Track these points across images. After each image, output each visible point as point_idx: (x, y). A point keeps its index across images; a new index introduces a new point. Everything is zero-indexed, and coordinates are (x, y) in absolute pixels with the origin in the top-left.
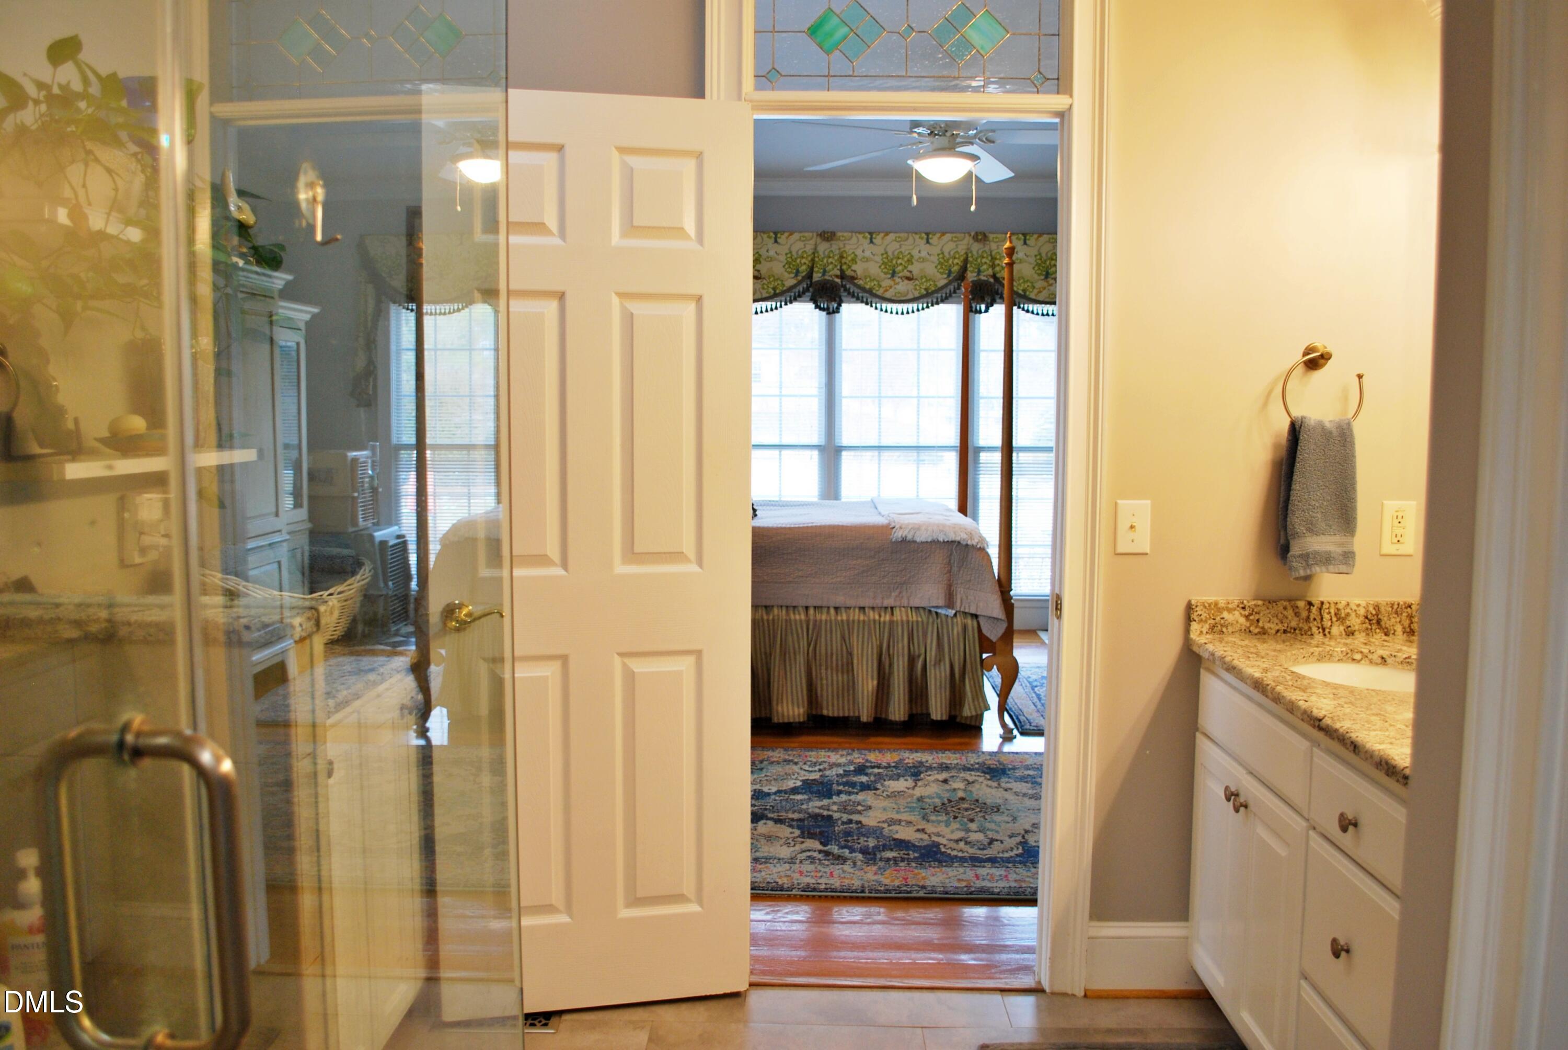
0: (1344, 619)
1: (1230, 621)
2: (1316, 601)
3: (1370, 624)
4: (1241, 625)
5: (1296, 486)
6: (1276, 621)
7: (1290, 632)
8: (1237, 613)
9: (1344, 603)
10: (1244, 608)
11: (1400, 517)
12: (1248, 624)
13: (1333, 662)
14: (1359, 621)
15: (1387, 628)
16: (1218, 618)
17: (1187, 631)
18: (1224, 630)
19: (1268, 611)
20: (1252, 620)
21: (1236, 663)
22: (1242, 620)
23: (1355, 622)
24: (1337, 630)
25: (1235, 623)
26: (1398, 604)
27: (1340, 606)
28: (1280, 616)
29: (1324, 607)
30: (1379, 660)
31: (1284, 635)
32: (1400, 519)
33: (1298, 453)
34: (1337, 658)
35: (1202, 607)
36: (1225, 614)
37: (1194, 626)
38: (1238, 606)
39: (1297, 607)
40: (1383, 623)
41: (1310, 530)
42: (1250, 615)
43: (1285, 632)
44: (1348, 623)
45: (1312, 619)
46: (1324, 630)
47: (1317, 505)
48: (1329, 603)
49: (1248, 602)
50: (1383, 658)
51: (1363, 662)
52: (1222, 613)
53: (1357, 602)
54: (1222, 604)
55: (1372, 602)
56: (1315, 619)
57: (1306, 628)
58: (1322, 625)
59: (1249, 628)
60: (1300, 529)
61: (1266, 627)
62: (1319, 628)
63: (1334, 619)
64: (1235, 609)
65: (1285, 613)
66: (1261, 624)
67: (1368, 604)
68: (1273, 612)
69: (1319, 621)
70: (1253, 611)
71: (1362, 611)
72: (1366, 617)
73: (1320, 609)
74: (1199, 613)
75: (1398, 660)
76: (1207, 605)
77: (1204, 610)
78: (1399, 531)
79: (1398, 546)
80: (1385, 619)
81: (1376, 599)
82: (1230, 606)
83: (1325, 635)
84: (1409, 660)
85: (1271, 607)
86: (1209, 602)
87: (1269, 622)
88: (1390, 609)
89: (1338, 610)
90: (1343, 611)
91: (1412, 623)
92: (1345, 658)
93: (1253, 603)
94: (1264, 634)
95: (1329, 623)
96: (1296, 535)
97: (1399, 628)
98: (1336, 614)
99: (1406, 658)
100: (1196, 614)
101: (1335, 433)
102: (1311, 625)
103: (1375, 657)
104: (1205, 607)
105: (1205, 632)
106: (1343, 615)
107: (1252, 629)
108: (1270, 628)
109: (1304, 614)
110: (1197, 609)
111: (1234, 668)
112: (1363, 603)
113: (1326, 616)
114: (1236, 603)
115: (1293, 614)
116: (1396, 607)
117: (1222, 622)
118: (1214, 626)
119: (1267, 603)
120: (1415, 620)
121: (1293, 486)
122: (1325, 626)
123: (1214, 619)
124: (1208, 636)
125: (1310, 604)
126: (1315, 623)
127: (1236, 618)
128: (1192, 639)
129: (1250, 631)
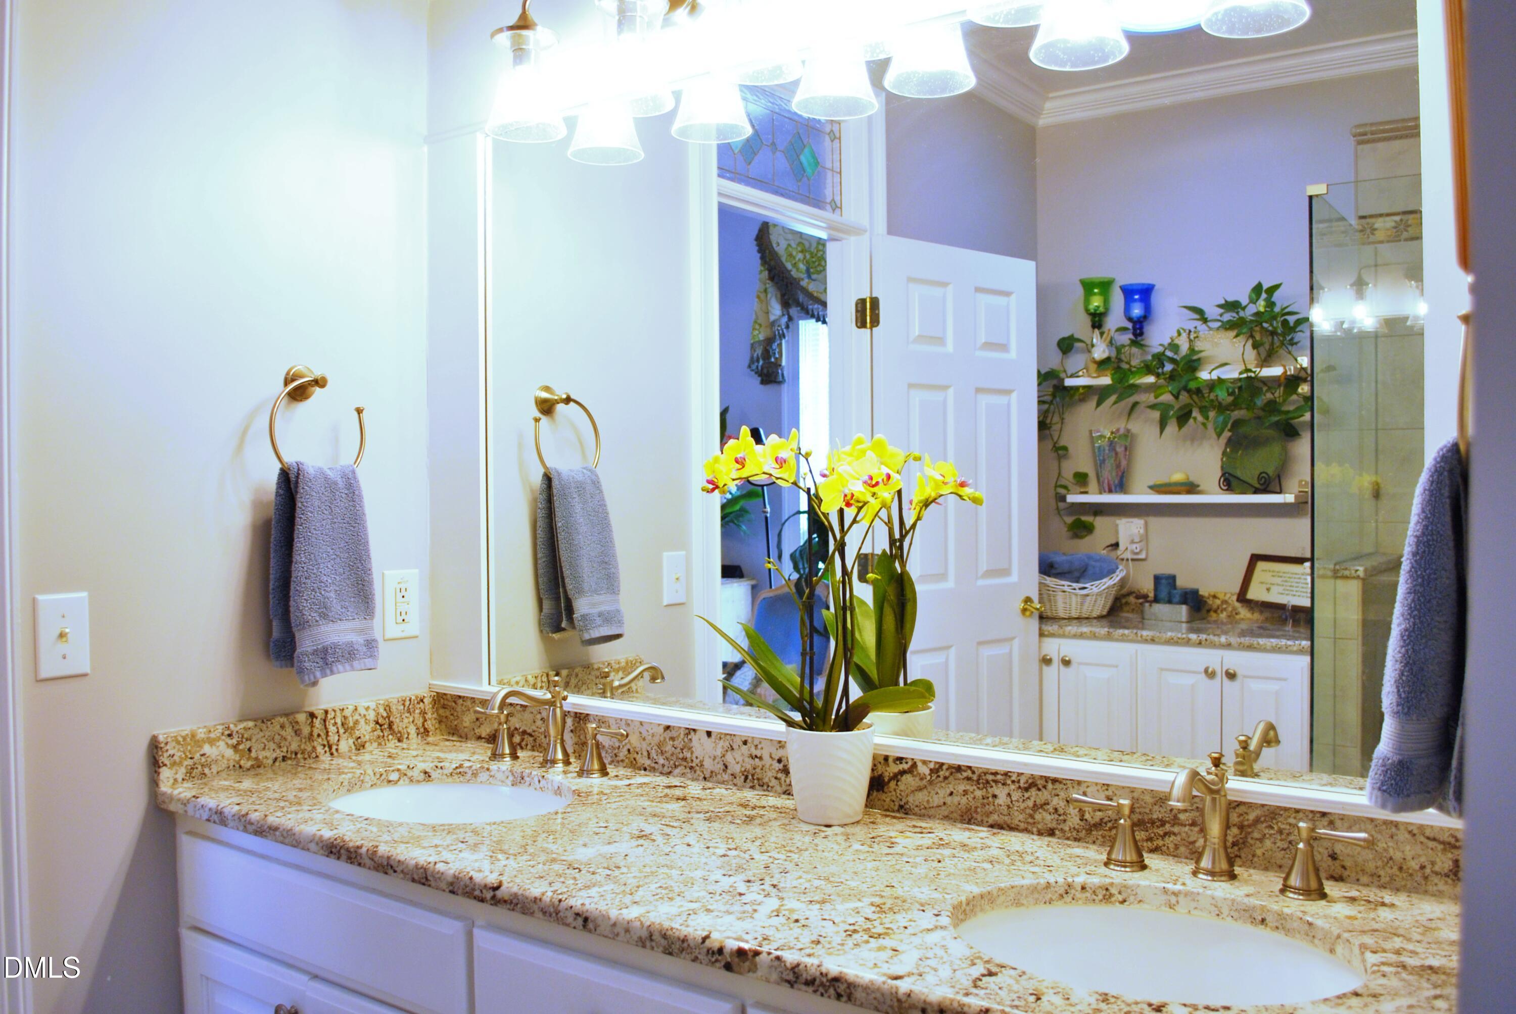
0: (353, 728)
1: (213, 757)
2: (318, 710)
3: (382, 731)
4: (228, 760)
5: (300, 557)
6: (272, 745)
7: (290, 758)
8: (221, 744)
9: (351, 708)
10: (230, 735)
11: (403, 590)
12: (237, 758)
13: (366, 789)
14: (369, 729)
15: (400, 732)
16: (197, 756)
17: (154, 782)
18: (207, 771)
19: (262, 734)
20: (243, 750)
21: (271, 820)
22: (229, 753)
23: (365, 730)
24: (345, 745)
25: (219, 758)
26: (410, 700)
27: (347, 713)
28: (277, 738)
29: (329, 716)
30: (422, 776)
31: (283, 764)
32: (403, 593)
33: (298, 511)
34: (370, 784)
35: (174, 744)
36: (207, 749)
37: (166, 774)
38: (223, 734)
39: (297, 722)
40: (395, 727)
41: (324, 616)
42: (238, 743)
43: (284, 759)
44: (357, 734)
45: (316, 736)
46: (330, 747)
47: (330, 581)
48: (334, 711)
49: (236, 725)
50: (426, 773)
51: (401, 782)
52: (201, 747)
53: (366, 705)
54: (201, 734)
55: (382, 702)
56: (319, 735)
57: (309, 749)
58: (328, 742)
59: (238, 762)
60: (310, 615)
61: (260, 757)
62: (324, 746)
63: (342, 731)
64: (218, 739)
65: (283, 733)
66: (253, 754)
67: (378, 705)
68: (268, 734)
69: (324, 737)
70: (243, 737)
71: (372, 716)
72: (377, 723)
73: (325, 721)
74: (171, 752)
75: (445, 772)
76: (181, 739)
77: (177, 747)
78: (402, 608)
79: (403, 626)
80: (398, 720)
81: (387, 697)
82: (212, 735)
83: (332, 754)
84: (461, 770)
85: (264, 728)
86: (184, 734)
87: (264, 749)
88: (402, 707)
89: (345, 717)
90: (350, 719)
91: (425, 720)
92: (379, 782)
93: (242, 726)
94: (259, 767)
95: (336, 738)
96: (305, 624)
97: (412, 730)
98: (343, 724)
99: (457, 768)
100: (166, 755)
101: (341, 484)
102: (315, 744)
103: (416, 774)
104: (178, 743)
105: (180, 780)
106: (351, 724)
107: (242, 763)
108: (266, 758)
109: (306, 730)
110: (168, 747)
111: (274, 829)
112: (373, 705)
113: (332, 729)
114: (220, 728)
115: (293, 734)
116: (407, 703)
117: (203, 760)
118: (192, 768)
119: (259, 723)
120: (429, 716)
121: (296, 558)
122: (331, 742)
123: (191, 758)
124: (186, 785)
125: (312, 715)
126: (320, 740)
127: (221, 751)
128: (164, 794)
129: (240, 767)
